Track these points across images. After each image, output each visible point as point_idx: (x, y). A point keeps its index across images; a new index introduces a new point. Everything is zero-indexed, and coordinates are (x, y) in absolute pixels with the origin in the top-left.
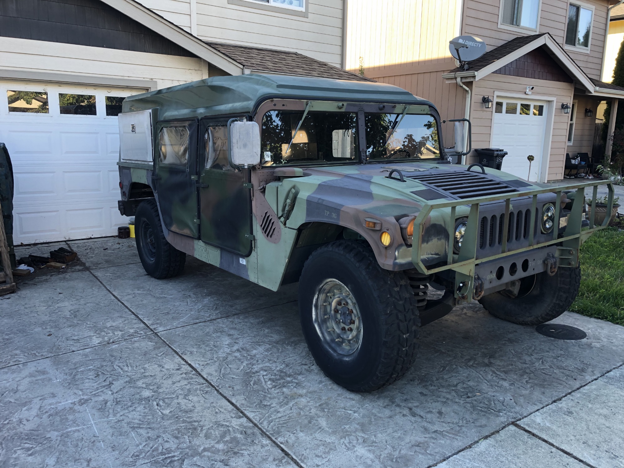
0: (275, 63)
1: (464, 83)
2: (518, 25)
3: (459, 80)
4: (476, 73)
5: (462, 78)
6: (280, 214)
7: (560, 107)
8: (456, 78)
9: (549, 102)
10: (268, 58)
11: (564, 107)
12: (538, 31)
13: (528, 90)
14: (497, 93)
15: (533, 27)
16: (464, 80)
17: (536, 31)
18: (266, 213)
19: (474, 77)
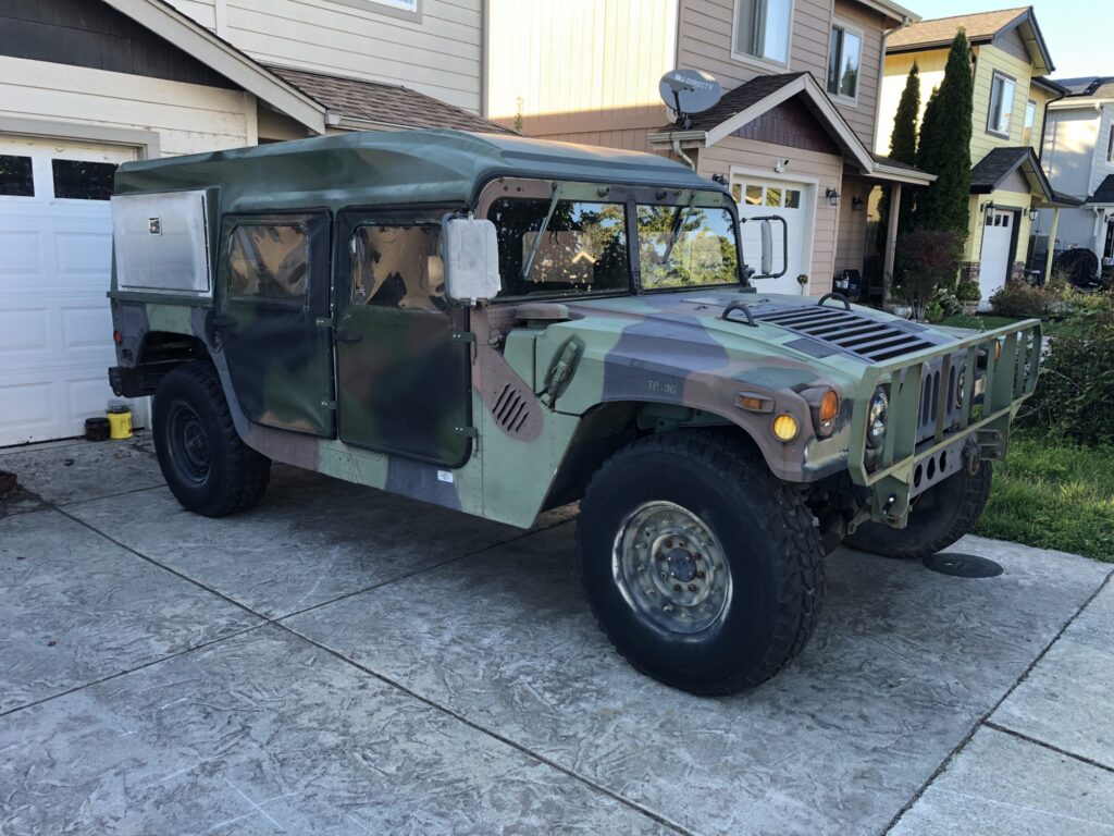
0: (374, 105)
1: (684, 151)
2: (760, 56)
3: (676, 145)
4: (707, 134)
5: (681, 142)
6: (540, 387)
7: (824, 195)
8: (671, 142)
9: (808, 185)
10: (358, 96)
11: (830, 194)
12: (789, 67)
13: (779, 166)
14: (735, 169)
15: (782, 59)
16: (686, 146)
17: (785, 68)
18: (507, 387)
19: (703, 141)
